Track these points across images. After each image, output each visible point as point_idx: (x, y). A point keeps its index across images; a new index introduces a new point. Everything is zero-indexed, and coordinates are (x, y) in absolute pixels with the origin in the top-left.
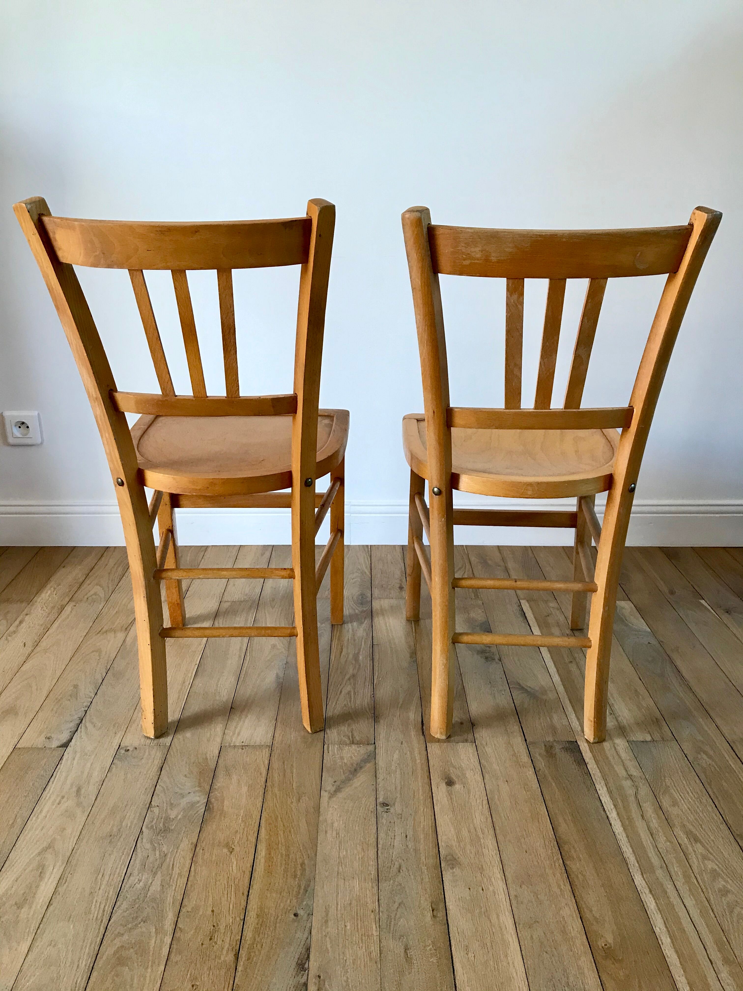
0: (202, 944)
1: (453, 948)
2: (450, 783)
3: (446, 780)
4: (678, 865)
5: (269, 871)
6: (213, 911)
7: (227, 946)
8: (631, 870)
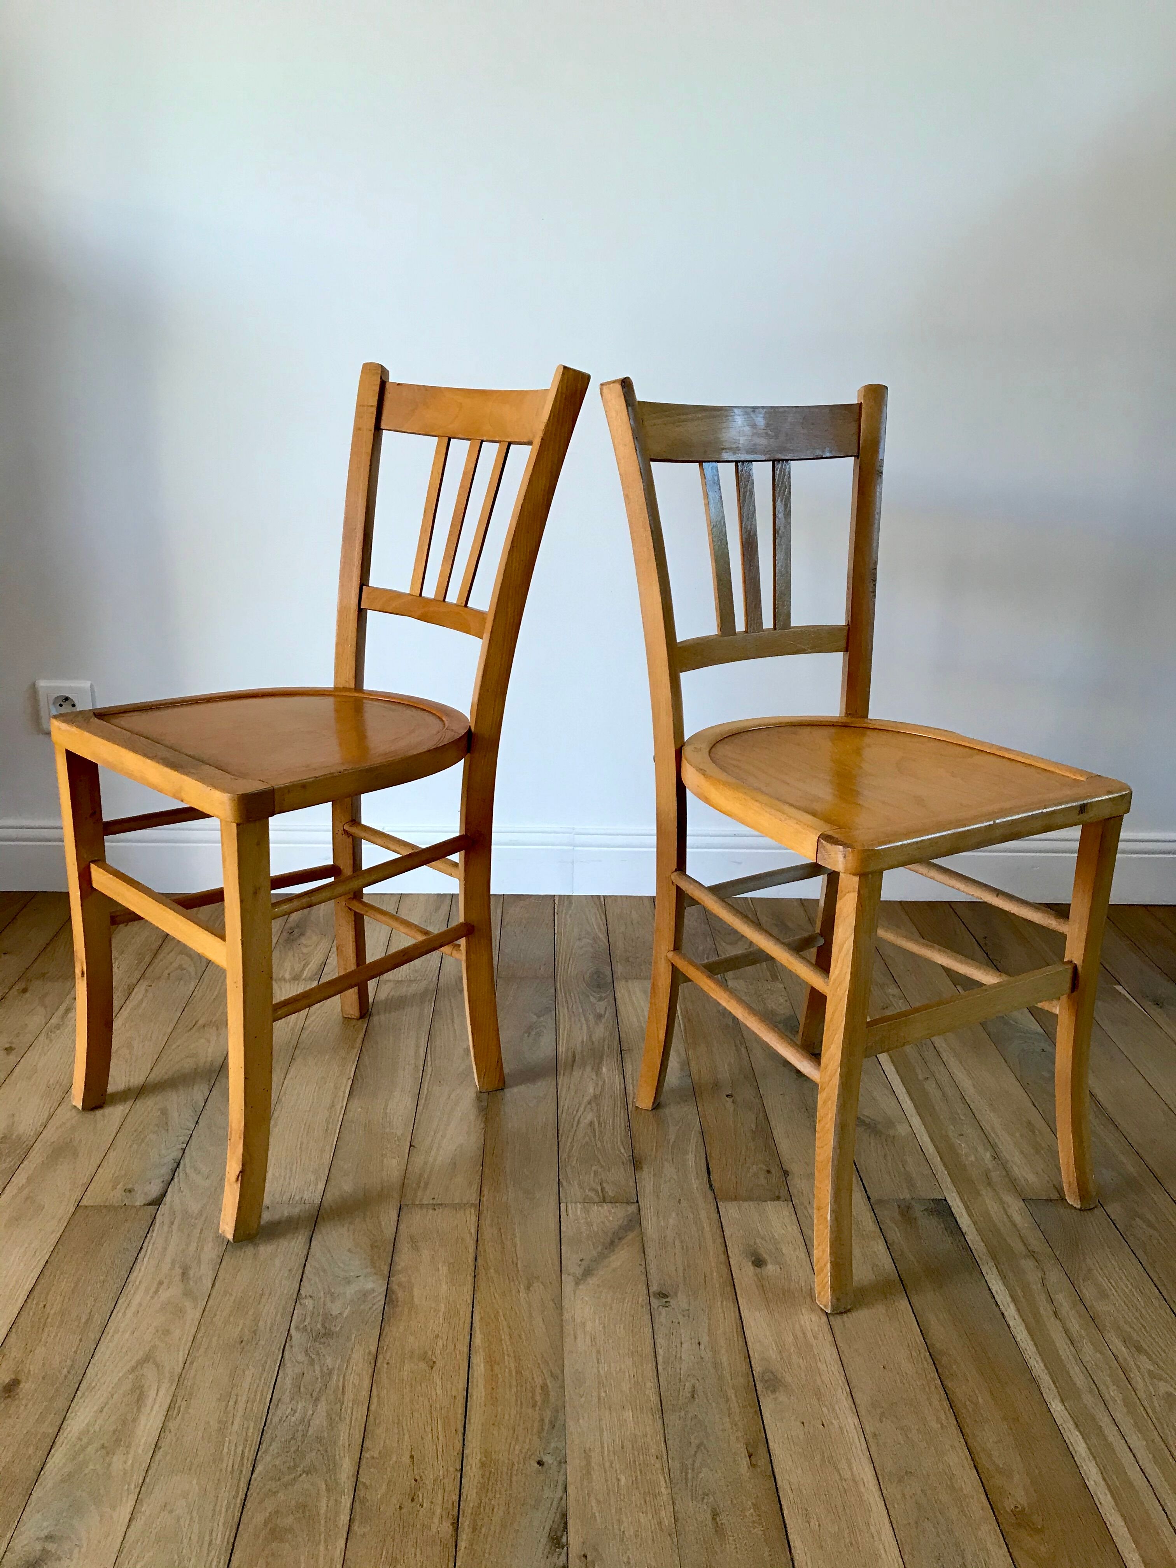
0: (400, 1508)
1: (786, 1512)
2: (759, 1262)
3: (753, 1258)
4: (1115, 1387)
5: (493, 1399)
6: (412, 1457)
7: (438, 1511)
8: (1044, 1395)
